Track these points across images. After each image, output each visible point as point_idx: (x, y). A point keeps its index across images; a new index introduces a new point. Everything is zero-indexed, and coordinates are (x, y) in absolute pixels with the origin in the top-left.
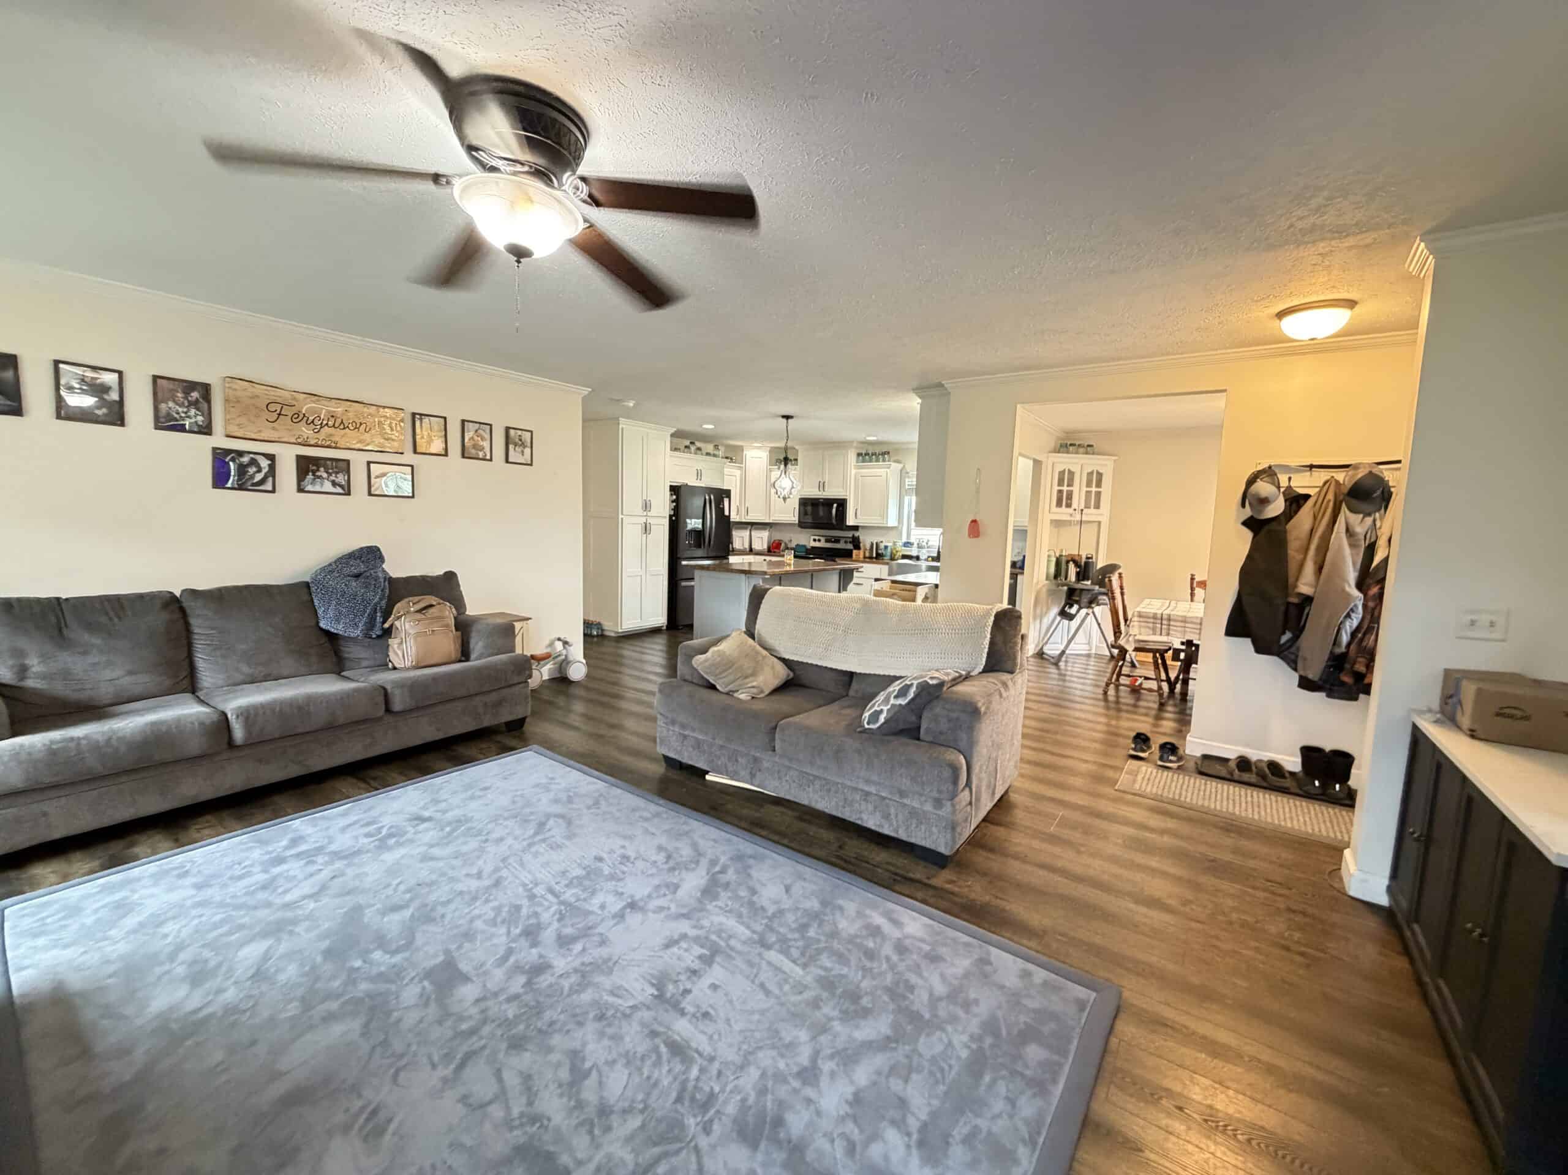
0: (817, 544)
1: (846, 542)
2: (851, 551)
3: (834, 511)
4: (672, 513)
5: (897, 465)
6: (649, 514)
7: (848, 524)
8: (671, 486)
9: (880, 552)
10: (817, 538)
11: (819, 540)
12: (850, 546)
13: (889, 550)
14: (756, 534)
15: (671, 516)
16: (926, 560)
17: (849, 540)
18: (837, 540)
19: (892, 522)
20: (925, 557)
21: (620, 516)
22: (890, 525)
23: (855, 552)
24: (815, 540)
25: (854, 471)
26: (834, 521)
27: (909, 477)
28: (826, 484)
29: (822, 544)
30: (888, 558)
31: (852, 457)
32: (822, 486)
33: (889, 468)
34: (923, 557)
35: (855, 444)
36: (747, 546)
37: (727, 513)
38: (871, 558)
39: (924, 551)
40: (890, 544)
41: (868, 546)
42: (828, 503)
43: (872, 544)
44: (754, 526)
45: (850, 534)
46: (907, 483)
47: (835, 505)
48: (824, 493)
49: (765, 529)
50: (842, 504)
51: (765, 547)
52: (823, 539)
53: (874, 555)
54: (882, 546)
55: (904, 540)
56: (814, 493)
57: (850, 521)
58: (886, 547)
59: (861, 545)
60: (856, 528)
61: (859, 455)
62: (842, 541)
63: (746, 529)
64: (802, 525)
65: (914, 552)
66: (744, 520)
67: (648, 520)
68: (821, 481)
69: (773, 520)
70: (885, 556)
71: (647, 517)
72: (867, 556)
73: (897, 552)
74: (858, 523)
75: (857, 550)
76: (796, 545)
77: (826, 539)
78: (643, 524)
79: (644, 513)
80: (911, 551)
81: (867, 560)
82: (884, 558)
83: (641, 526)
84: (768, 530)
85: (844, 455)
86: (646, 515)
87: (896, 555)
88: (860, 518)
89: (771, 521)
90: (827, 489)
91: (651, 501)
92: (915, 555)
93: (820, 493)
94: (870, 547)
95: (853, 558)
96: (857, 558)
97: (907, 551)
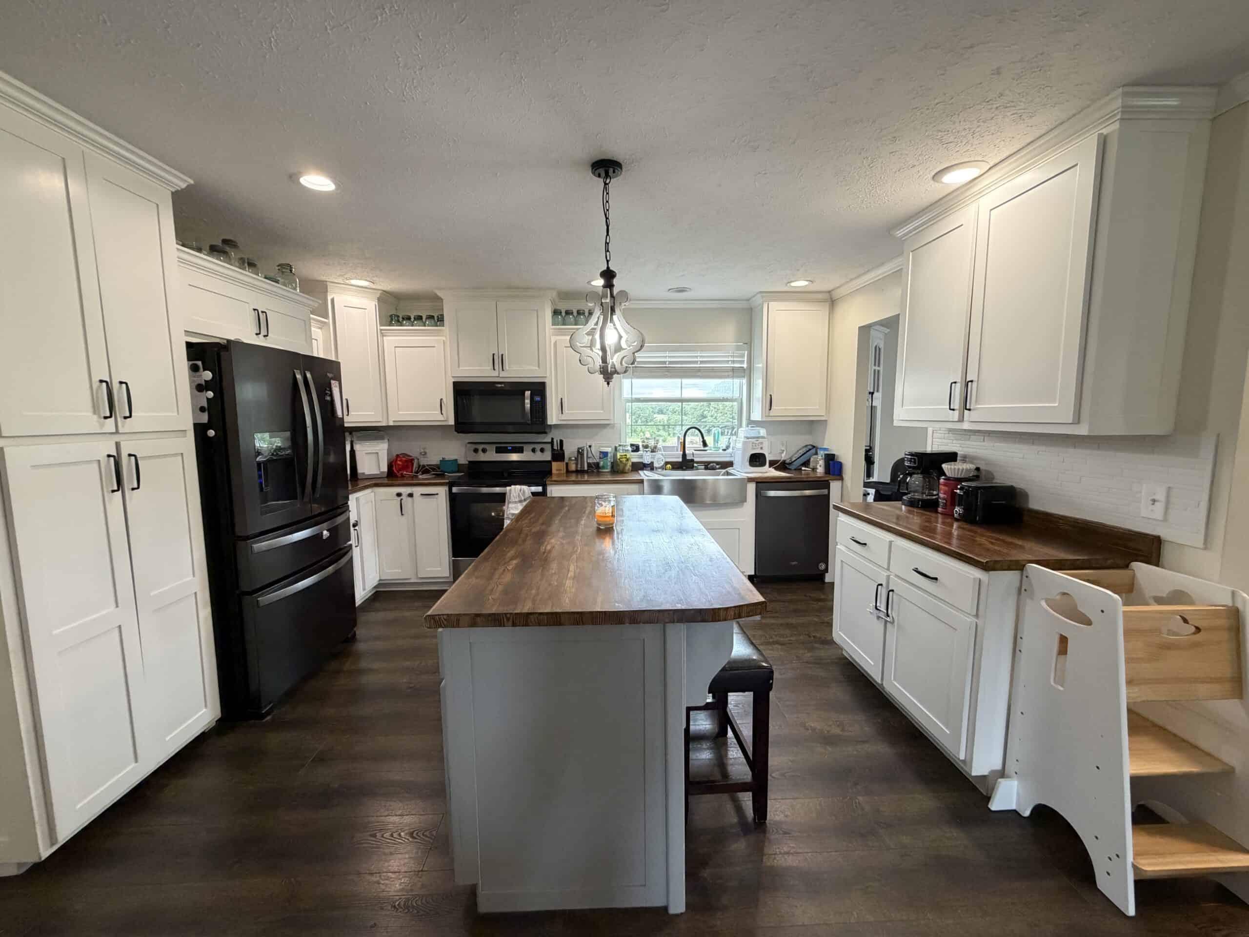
0: (481, 457)
2: (548, 464)
3: (527, 402)
6: (127, 426)
7: (548, 421)
8: (189, 345)
9: (594, 461)
10: (481, 447)
11: (484, 449)
12: (546, 457)
13: (609, 458)
14: (364, 448)
15: (200, 430)
16: (663, 468)
17: (547, 447)
18: (517, 449)
20: (662, 464)
23: (555, 465)
24: (475, 451)
25: (551, 339)
26: (529, 417)
28: (507, 358)
29: (495, 456)
30: (609, 469)
31: (544, 315)
32: (498, 361)
34: (659, 464)
37: (339, 411)
38: (579, 472)
39: (658, 455)
40: (609, 450)
41: (574, 454)
42: (512, 390)
43: (582, 451)
45: (550, 437)
47: (528, 393)
48: (503, 374)
49: (381, 438)
50: (539, 389)
51: (385, 468)
53: (586, 468)
54: (598, 452)
55: (634, 440)
56: (482, 373)
57: (553, 417)
58: (605, 454)
59: (564, 453)
60: (560, 427)
61: (556, 313)
62: (527, 449)
64: (462, 427)
65: (647, 458)
67: (123, 444)
68: (496, 353)
69: (394, 421)
70: (603, 467)
71: (117, 438)
72: (573, 472)
73: (628, 460)
74: (561, 420)
75: (559, 463)
76: (441, 461)
77: (497, 448)
78: (99, 461)
79: (102, 426)
80: (642, 458)
81: (573, 478)
82: (601, 470)
83: (96, 466)
84: (386, 441)
85: (537, 311)
86: (114, 431)
87: (626, 465)
88: (567, 412)
89: (391, 424)
90: (506, 366)
91: (129, 385)
92: (649, 462)
93: (496, 373)
94: (576, 456)
95: (554, 478)
96: (559, 475)
97: (635, 458)
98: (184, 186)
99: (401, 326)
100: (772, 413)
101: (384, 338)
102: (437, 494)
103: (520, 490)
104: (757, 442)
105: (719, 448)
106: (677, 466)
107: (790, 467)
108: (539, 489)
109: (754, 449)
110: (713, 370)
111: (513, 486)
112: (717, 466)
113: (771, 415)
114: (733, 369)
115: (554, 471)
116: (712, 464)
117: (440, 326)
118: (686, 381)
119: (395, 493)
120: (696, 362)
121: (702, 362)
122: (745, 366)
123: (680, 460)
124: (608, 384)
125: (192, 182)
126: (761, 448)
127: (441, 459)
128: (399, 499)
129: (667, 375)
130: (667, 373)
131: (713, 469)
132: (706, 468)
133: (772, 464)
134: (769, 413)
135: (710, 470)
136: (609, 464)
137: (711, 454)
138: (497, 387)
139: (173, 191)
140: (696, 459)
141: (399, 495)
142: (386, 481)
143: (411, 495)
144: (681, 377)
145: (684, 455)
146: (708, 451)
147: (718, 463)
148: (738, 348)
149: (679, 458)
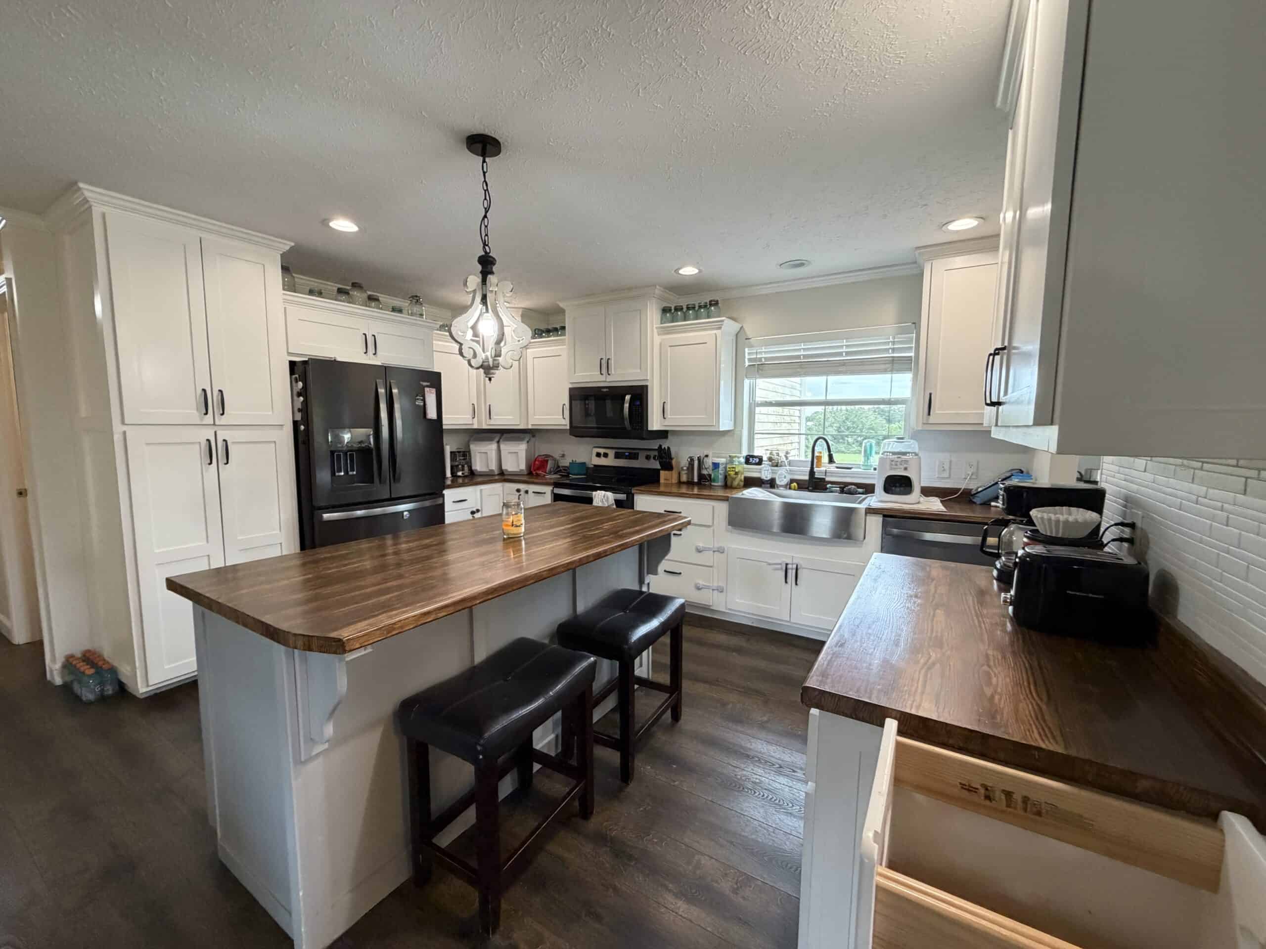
0: (602, 461)
1: (648, 458)
2: (657, 472)
3: (627, 405)
4: (298, 417)
5: (731, 322)
6: (221, 421)
7: (650, 429)
8: (292, 363)
9: (705, 472)
10: (602, 451)
11: (606, 455)
12: (656, 465)
13: (721, 470)
14: (507, 448)
16: (788, 486)
17: (652, 454)
18: (633, 455)
19: (725, 424)
20: (785, 481)
21: (117, 428)
22: (722, 428)
23: (663, 474)
24: (598, 455)
25: (657, 339)
26: (627, 423)
27: (750, 346)
28: (612, 362)
29: (610, 461)
30: (720, 483)
31: (653, 315)
32: (605, 366)
33: (720, 328)
34: (781, 481)
35: (658, 291)
36: (494, 466)
37: (432, 414)
38: (690, 483)
39: (782, 471)
40: (722, 461)
41: (684, 463)
42: (615, 394)
43: (692, 460)
44: (505, 435)
45: (654, 444)
46: (747, 356)
47: (628, 397)
48: (609, 379)
49: (521, 440)
50: (639, 394)
51: (523, 466)
52: (611, 453)
53: (696, 480)
54: (709, 462)
55: (745, 453)
56: (591, 377)
57: (655, 423)
58: (716, 466)
59: (674, 462)
60: (663, 434)
61: (665, 310)
62: (642, 456)
63: (491, 439)
64: (576, 431)
65: (765, 472)
66: (485, 427)
67: (218, 433)
68: (604, 357)
69: (532, 425)
70: (714, 481)
71: (216, 428)
72: (684, 483)
73: (736, 473)
74: (665, 426)
75: (667, 472)
76: (570, 463)
77: (616, 453)
78: (200, 443)
79: (202, 419)
80: (760, 472)
81: (684, 490)
82: (713, 484)
83: (197, 446)
84: (525, 442)
85: (640, 310)
86: (212, 423)
87: (734, 479)
88: (669, 417)
89: (530, 427)
90: (612, 371)
91: (224, 393)
92: (768, 479)
93: (602, 378)
94: (687, 465)
95: (662, 489)
96: (666, 485)
97: (753, 472)
98: (287, 248)
99: (541, 338)
100: (932, 419)
101: (528, 350)
102: (545, 493)
103: (604, 496)
104: (899, 460)
105: (871, 466)
106: (802, 486)
107: (974, 500)
108: (622, 497)
109: (895, 469)
110: (862, 362)
111: (598, 491)
112: (860, 490)
113: (930, 422)
114: (893, 360)
115: (662, 481)
116: (850, 487)
117: (561, 335)
118: (832, 379)
119: (516, 489)
120: (840, 354)
121: (848, 353)
122: (912, 354)
123: (807, 478)
124: (490, 379)
125: (293, 244)
126: (906, 469)
127: (571, 461)
128: (518, 494)
129: (799, 372)
130: (799, 370)
131: (850, 493)
132: (842, 491)
133: (927, 492)
134: (928, 420)
135: (846, 493)
136: (720, 477)
137: (857, 473)
138: (603, 392)
139: (281, 253)
140: (827, 479)
141: (518, 491)
142: (525, 478)
143: (527, 492)
144: (827, 373)
145: (812, 472)
146: (852, 470)
147: (859, 485)
148: (903, 331)
149: (804, 475)
